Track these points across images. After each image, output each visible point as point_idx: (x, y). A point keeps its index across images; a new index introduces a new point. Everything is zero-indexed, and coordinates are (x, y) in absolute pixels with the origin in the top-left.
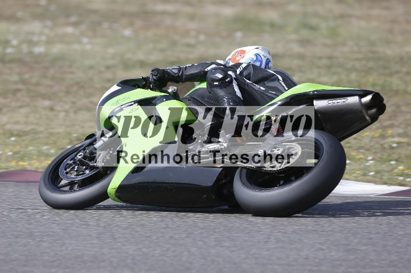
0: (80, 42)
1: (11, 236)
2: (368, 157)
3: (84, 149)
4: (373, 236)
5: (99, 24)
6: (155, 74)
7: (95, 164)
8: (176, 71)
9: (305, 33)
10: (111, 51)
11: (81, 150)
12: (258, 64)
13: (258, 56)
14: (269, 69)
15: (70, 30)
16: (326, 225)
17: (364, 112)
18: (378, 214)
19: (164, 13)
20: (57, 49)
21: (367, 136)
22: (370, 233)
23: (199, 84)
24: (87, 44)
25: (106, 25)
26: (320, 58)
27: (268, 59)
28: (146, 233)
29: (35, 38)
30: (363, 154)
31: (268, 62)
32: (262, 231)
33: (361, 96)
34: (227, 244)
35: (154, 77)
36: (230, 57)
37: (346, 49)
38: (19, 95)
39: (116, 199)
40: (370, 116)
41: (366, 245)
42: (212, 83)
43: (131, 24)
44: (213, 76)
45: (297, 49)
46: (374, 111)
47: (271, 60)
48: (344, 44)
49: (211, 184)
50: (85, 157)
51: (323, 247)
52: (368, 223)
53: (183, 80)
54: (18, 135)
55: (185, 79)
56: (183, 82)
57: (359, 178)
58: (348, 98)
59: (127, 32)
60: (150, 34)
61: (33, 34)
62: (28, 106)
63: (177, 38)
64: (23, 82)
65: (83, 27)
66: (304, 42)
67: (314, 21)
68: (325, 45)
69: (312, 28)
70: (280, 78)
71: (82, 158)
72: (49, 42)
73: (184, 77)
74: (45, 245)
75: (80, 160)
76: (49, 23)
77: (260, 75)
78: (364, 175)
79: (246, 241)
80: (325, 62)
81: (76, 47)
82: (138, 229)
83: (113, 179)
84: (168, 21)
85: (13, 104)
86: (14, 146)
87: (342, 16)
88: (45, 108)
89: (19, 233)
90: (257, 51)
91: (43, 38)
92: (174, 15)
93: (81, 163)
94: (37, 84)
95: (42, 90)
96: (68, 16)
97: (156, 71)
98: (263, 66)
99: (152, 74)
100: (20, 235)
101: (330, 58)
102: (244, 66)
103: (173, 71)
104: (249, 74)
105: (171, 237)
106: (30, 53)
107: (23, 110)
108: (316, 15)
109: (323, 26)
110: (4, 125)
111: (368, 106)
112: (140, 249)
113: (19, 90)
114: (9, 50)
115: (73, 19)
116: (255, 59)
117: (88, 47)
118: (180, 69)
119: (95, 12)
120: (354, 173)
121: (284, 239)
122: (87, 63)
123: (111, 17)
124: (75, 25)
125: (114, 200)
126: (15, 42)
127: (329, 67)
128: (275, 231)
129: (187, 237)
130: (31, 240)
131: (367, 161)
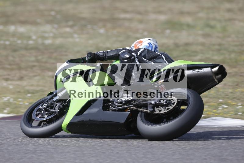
0: (72, 37)
1: (23, 153)
2: (238, 103)
3: (47, 102)
4: (237, 151)
5: (85, 26)
6: (89, 56)
7: (54, 111)
8: (101, 54)
9: (207, 30)
10: (91, 42)
11: (45, 102)
12: (150, 49)
13: (150, 44)
14: (157, 51)
15: (68, 30)
16: (210, 145)
17: (214, 77)
18: (223, 138)
19: (125, 19)
20: (58, 41)
21: (238, 91)
22: (235, 149)
23: (115, 62)
24: (77, 38)
25: (89, 27)
26: (214, 45)
27: (156, 46)
28: (103, 150)
29: (46, 35)
30: (235, 102)
31: (156, 47)
32: (171, 148)
33: (212, 68)
34: (150, 156)
35: (89, 58)
36: (133, 45)
37: (229, 39)
38: (35, 69)
39: (67, 131)
40: (217, 79)
41: (232, 156)
42: (123, 61)
43: (104, 26)
44: (123, 56)
45: (201, 40)
46: (220, 76)
47: (158, 46)
48: (229, 36)
49: (124, 122)
50: (48, 107)
51: (206, 158)
52: (235, 143)
53: (106, 59)
54: (33, 93)
55: (107, 58)
56: (106, 61)
57: (232, 116)
58: (204, 69)
59: (102, 31)
60: (115, 32)
61: (45, 32)
62: (39, 75)
63: (130, 34)
64: (38, 61)
65: (76, 28)
66: (206, 36)
67: (212, 23)
68: (218, 37)
69: (212, 27)
70: (163, 57)
71: (46, 107)
72: (55, 37)
73: (106, 57)
74: (42, 158)
75: (45, 108)
76: (56, 26)
77: (152, 56)
78: (236, 114)
79: (161, 154)
80: (217, 47)
81: (70, 40)
82: (98, 148)
83: (65, 119)
84: (127, 24)
85: (31, 74)
86: (29, 99)
87: (230, 20)
88: (49, 77)
89: (28, 151)
90: (149, 41)
91: (51, 35)
92: (130, 20)
93: (46, 110)
94: (46, 62)
95: (48, 65)
96: (67, 21)
97: (90, 54)
98: (153, 50)
99: (87, 56)
100: (28, 152)
101: (220, 45)
102: (142, 50)
103: (100, 54)
104: (145, 55)
105: (118, 153)
106: (43, 44)
107: (36, 78)
108: (214, 19)
109: (218, 25)
110: (24, 87)
111: (216, 73)
112: (98, 160)
113: (34, 66)
114: (31, 42)
115: (70, 23)
116: (148, 46)
117: (77, 40)
118: (104, 53)
119: (84, 19)
120: (229, 113)
121: (184, 153)
122: (76, 49)
123: (92, 22)
124: (71, 27)
125: (66, 131)
126: (34, 37)
127: (219, 50)
128: (179, 149)
129: (127, 153)
130: (34, 155)
131: (238, 106)
